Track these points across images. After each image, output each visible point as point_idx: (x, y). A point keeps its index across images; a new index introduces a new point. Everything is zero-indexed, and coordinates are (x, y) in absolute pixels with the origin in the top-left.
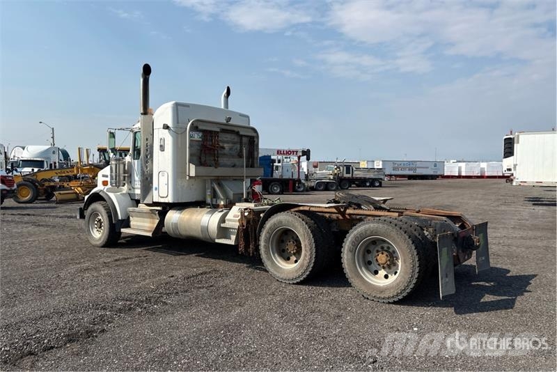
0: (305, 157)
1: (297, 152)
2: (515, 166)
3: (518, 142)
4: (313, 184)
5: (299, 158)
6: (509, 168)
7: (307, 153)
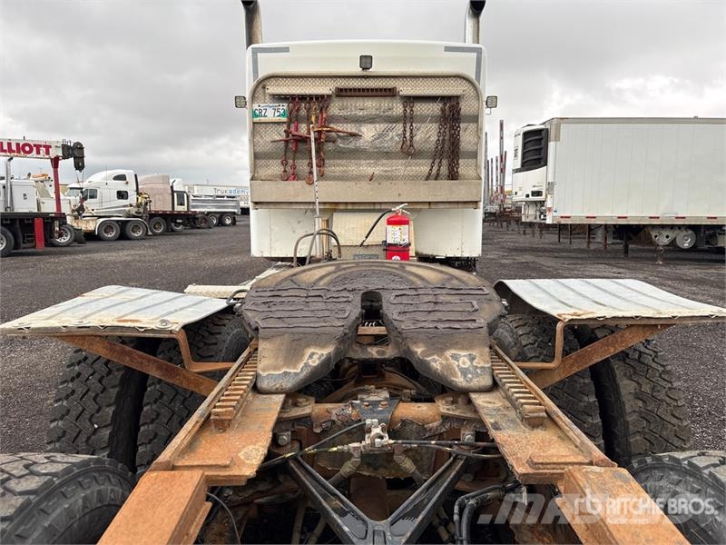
0: (71, 160)
1: (48, 148)
2: (550, 186)
3: (557, 139)
4: (91, 226)
5: (55, 162)
6: (536, 189)
7: (75, 153)
